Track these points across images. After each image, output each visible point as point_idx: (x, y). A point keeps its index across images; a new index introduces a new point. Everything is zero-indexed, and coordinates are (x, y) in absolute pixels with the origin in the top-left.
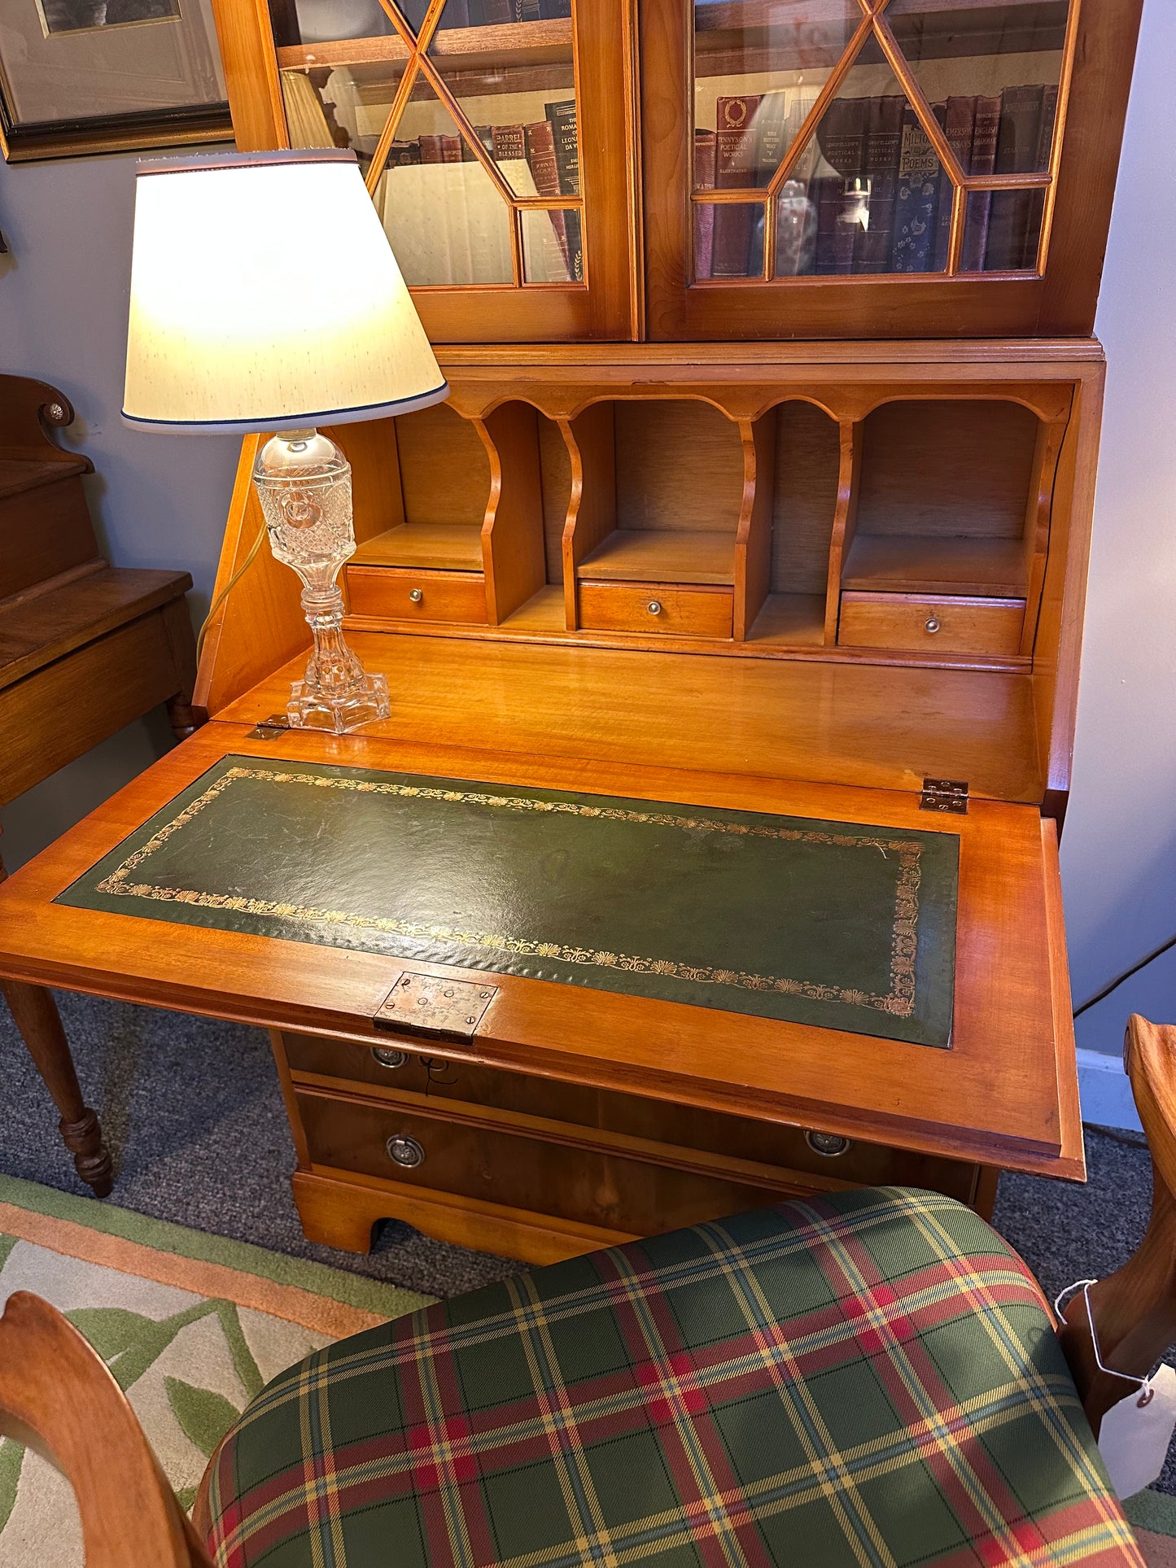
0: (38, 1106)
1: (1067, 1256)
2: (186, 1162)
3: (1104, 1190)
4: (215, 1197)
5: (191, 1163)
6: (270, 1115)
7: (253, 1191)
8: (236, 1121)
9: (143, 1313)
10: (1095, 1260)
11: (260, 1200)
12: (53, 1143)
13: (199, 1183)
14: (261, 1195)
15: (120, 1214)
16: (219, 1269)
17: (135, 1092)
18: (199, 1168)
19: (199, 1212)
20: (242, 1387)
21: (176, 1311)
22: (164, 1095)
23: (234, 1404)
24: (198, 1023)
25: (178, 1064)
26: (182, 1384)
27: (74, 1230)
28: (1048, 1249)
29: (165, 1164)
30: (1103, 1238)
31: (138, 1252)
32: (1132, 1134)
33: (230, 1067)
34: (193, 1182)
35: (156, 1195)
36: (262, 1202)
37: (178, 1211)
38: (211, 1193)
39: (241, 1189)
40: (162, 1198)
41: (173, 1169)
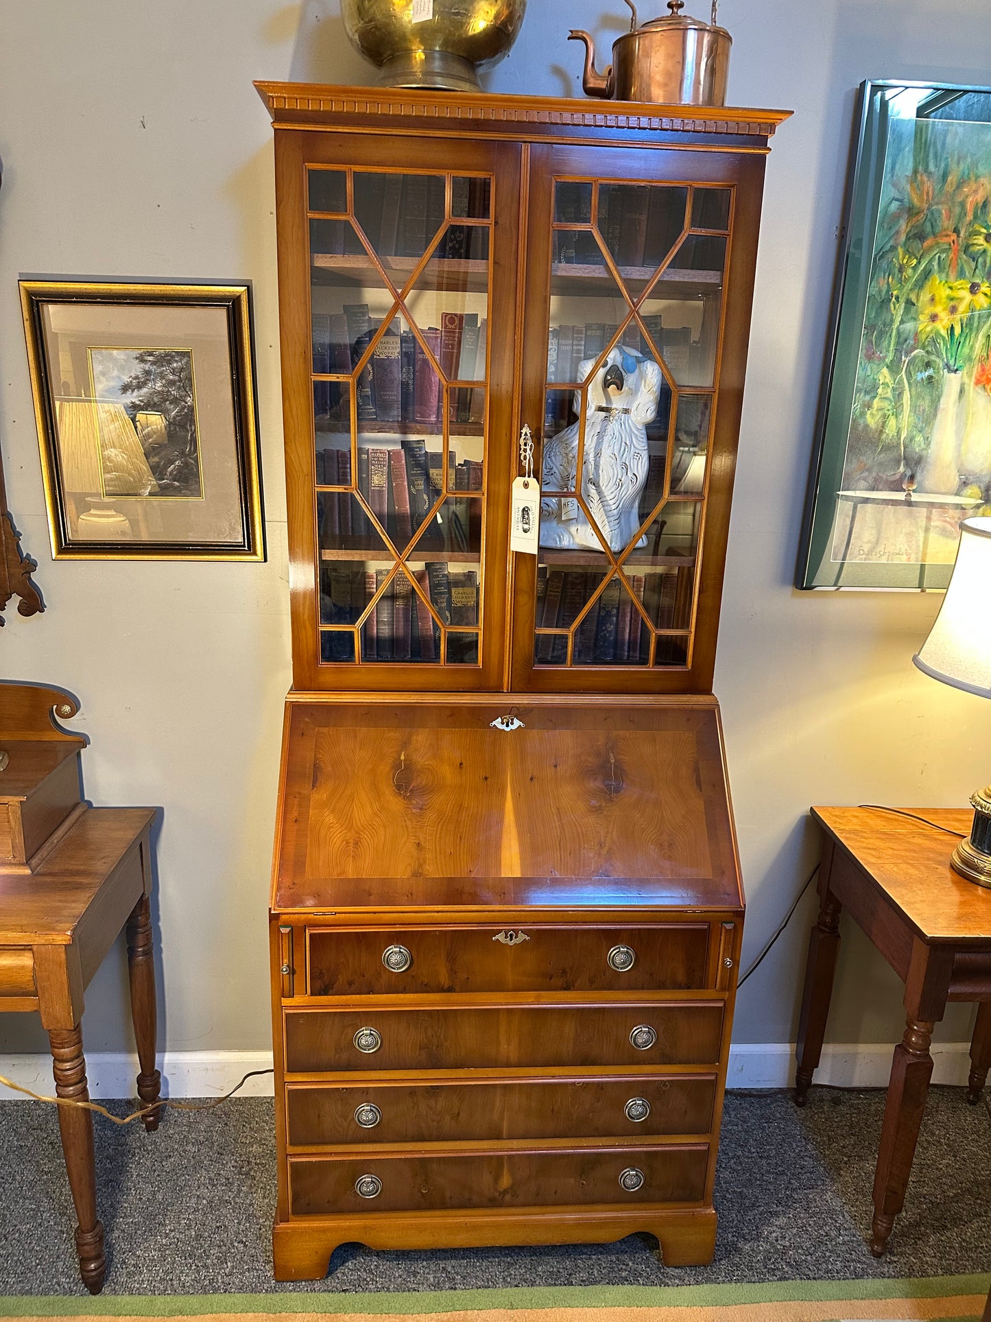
0: (6, 1239)
1: (731, 1168)
2: (155, 1250)
3: (737, 1126)
4: (191, 1269)
5: (160, 1250)
6: (204, 1202)
7: (218, 1258)
10: (745, 1167)
11: (226, 1263)
12: (34, 1263)
13: (173, 1263)
14: (225, 1259)
16: (223, 1316)
18: (167, 1252)
19: (184, 1284)
22: (112, 1206)
25: (111, 1181)
28: (721, 1166)
29: (139, 1256)
30: (746, 1153)
32: (740, 1091)
33: (156, 1174)
34: (168, 1264)
35: (142, 1280)
36: (229, 1264)
37: (168, 1286)
38: (186, 1268)
39: (208, 1259)
40: (148, 1281)
41: (147, 1259)
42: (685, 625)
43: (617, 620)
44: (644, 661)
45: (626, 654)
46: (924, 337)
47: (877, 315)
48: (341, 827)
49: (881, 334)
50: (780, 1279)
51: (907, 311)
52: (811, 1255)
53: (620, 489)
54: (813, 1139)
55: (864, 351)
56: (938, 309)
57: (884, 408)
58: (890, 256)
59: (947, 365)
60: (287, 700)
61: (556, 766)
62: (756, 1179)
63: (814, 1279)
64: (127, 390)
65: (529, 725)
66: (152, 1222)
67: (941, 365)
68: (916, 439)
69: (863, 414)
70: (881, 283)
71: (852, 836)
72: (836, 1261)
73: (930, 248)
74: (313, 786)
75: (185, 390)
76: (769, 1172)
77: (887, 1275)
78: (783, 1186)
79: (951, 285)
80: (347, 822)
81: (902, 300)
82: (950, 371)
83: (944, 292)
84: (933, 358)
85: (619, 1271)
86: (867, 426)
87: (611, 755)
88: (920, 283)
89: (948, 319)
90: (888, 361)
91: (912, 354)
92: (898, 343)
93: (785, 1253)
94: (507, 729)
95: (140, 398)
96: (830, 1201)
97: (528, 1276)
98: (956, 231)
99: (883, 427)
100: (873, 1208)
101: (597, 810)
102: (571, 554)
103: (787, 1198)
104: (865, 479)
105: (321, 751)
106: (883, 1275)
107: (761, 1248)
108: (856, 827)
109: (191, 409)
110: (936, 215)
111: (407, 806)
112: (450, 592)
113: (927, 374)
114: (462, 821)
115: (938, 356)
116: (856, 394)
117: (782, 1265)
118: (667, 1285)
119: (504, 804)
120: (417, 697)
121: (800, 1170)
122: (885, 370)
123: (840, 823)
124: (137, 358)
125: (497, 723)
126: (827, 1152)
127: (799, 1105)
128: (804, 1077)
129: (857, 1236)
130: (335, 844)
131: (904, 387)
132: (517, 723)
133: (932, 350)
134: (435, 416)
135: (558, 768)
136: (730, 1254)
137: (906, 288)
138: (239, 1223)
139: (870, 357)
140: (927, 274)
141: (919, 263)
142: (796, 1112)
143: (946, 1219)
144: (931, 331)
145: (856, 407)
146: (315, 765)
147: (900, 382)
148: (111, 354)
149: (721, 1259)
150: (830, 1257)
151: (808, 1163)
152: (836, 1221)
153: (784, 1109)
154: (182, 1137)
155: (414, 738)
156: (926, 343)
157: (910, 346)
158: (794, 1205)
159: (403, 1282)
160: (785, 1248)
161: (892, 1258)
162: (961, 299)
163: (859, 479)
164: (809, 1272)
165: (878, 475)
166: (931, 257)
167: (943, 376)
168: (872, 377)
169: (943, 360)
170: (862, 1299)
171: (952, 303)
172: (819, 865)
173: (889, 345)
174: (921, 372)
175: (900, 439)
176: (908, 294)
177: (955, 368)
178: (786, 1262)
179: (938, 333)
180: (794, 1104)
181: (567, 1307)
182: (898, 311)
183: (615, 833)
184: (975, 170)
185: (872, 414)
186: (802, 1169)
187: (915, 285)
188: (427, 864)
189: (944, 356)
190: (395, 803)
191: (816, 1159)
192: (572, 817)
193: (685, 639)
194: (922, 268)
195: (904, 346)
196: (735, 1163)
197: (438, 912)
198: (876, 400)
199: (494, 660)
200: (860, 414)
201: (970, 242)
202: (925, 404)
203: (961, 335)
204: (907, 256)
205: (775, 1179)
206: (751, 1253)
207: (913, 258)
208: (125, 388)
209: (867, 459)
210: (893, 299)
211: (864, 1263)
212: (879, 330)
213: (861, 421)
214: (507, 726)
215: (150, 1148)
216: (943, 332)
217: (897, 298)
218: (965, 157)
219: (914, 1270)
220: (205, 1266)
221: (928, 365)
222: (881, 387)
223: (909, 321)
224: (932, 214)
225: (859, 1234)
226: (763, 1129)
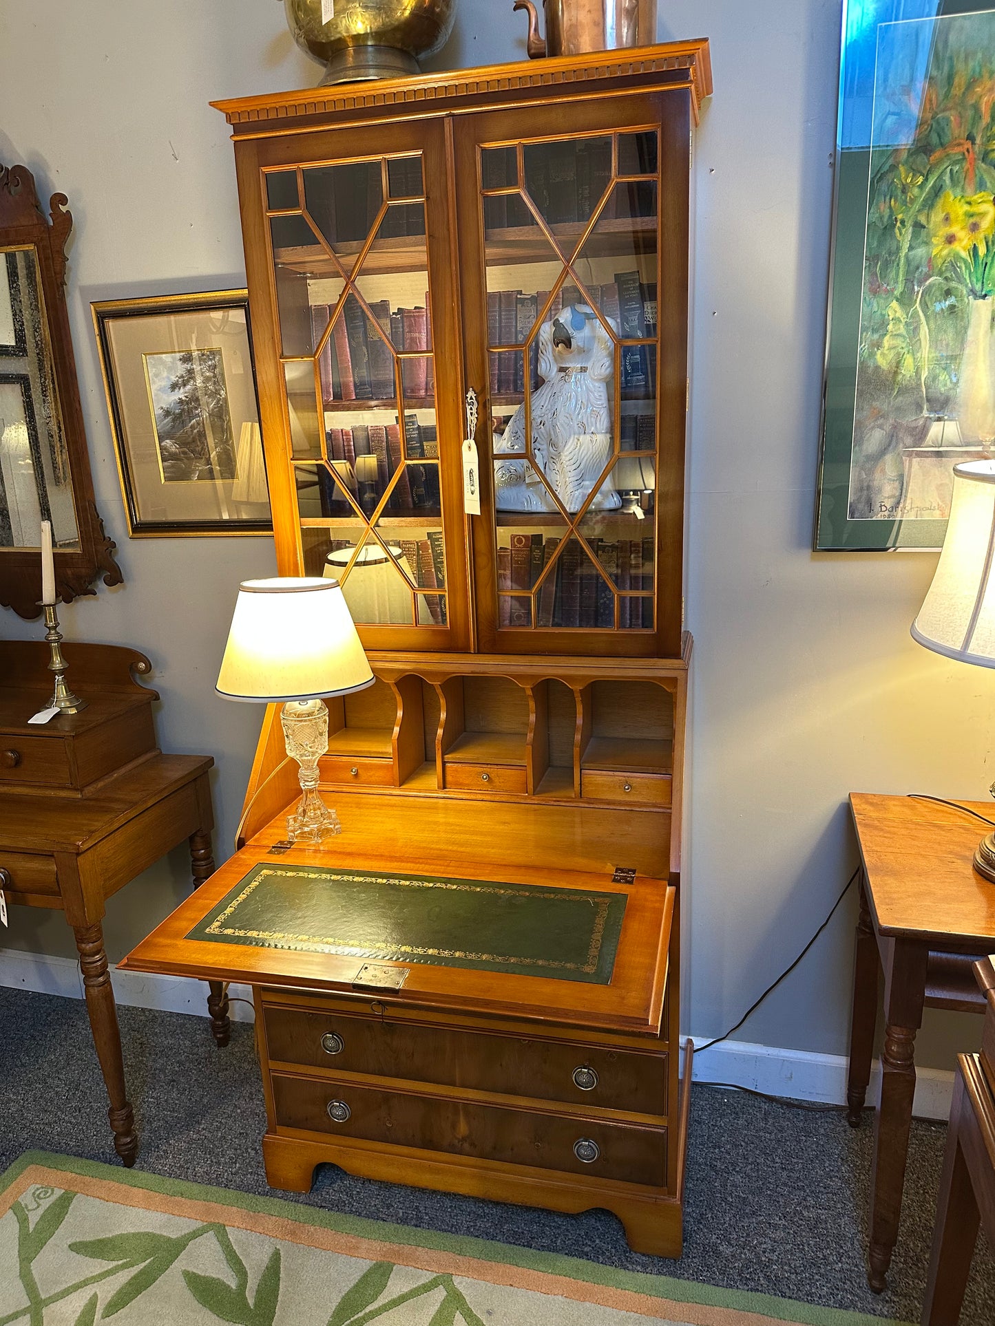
0: (80, 1111)
2: (185, 1142)
3: (770, 1133)
4: (206, 1163)
5: (188, 1143)
6: (239, 1111)
7: (231, 1158)
8: (217, 1115)
9: (165, 1234)
11: (236, 1164)
12: (92, 1134)
13: (194, 1155)
14: (236, 1161)
15: (144, 1176)
16: (213, 1205)
17: (146, 1100)
18: (194, 1146)
19: (196, 1173)
20: (233, 1273)
21: (187, 1232)
22: (166, 1101)
23: (229, 1283)
24: (185, 1054)
25: (174, 1081)
26: (194, 1273)
27: (114, 1186)
28: (734, 1169)
29: (170, 1144)
30: (769, 1162)
31: (158, 1198)
33: (210, 1082)
34: (190, 1155)
35: (166, 1164)
36: (237, 1165)
37: (182, 1173)
38: (202, 1161)
39: (223, 1157)
40: (170, 1165)
41: (176, 1147)
46: (940, 261)
47: (880, 244)
49: (886, 264)
50: (750, 1289)
51: (915, 235)
52: (797, 1274)
53: (580, 449)
54: (852, 1161)
55: (868, 285)
56: (955, 229)
57: (898, 347)
58: (890, 176)
59: (972, 290)
62: (768, 1189)
63: (787, 1297)
64: (175, 388)
66: (192, 1120)
67: (965, 292)
68: (940, 378)
69: (872, 355)
70: (882, 208)
71: (875, 823)
72: (824, 1286)
73: (940, 162)
75: (219, 384)
76: (785, 1185)
77: (878, 1313)
78: (796, 1200)
79: (968, 200)
81: (909, 224)
82: (976, 297)
83: (961, 209)
84: (953, 284)
85: (583, 1245)
86: (877, 367)
88: (930, 202)
89: (969, 239)
90: (897, 293)
91: (927, 283)
92: (908, 272)
93: (767, 1267)
95: (186, 395)
96: (843, 1226)
97: (491, 1230)
98: (971, 138)
99: (897, 367)
103: (794, 1213)
104: (881, 427)
106: (873, 1312)
107: (743, 1256)
108: (887, 815)
109: (226, 400)
110: (943, 124)
113: (947, 303)
115: (960, 282)
116: (862, 333)
117: (759, 1277)
118: (626, 1268)
120: (391, 657)
121: (822, 1189)
122: (895, 304)
124: (180, 359)
126: (862, 1177)
127: (853, 1125)
128: (854, 1095)
129: (861, 1268)
131: (920, 320)
133: (951, 276)
136: (706, 1254)
137: (912, 210)
138: (259, 1134)
139: (875, 292)
140: (937, 191)
141: (926, 179)
142: (845, 1132)
143: (977, 1271)
144: (948, 255)
145: (863, 348)
147: (915, 315)
148: (161, 358)
149: (695, 1257)
150: (818, 1280)
151: (835, 1183)
152: (842, 1247)
153: (832, 1127)
154: (243, 1055)
156: (944, 268)
157: (923, 273)
158: (800, 1222)
159: (376, 1211)
160: (770, 1261)
161: (893, 1297)
162: (983, 215)
163: (873, 428)
164: (787, 1291)
165: (895, 421)
166: (940, 171)
167: (968, 303)
168: (879, 313)
169: (967, 286)
171: (972, 220)
173: (897, 275)
174: (940, 302)
175: (920, 379)
176: (916, 216)
177: (983, 293)
178: (765, 1275)
179: (957, 257)
180: (847, 1124)
181: (513, 1265)
182: (905, 237)
184: (988, 65)
185: (883, 354)
186: (825, 1188)
187: (923, 206)
189: (968, 281)
191: (847, 1182)
194: (930, 185)
195: (916, 275)
196: (752, 1169)
198: (887, 338)
199: (461, 621)
200: (869, 355)
201: (990, 148)
202: (949, 336)
203: (986, 255)
204: (911, 175)
205: (790, 1192)
206: (730, 1258)
207: (918, 175)
208: (174, 387)
209: (882, 404)
210: (898, 224)
211: (856, 1295)
212: (884, 260)
213: (871, 364)
215: (214, 1060)
216: (964, 254)
217: (903, 222)
218: (975, 53)
219: (912, 1315)
221: (948, 293)
222: (891, 323)
223: (919, 247)
224: (938, 123)
225: (863, 1265)
226: (799, 1142)
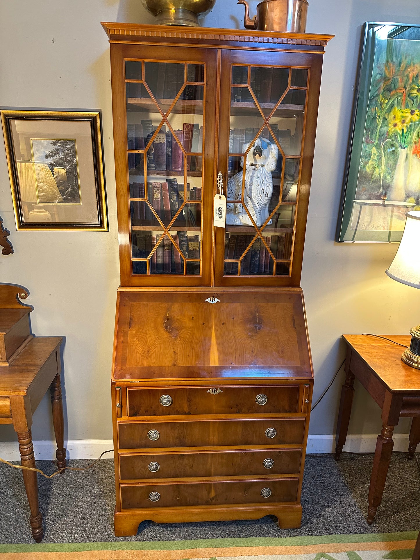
1: (308, 487)
2: (64, 524)
3: (310, 469)
4: (79, 532)
5: (66, 524)
7: (91, 527)
8: (75, 508)
10: (314, 487)
12: (12, 530)
13: (72, 529)
18: (69, 525)
19: (76, 538)
25: (45, 495)
27: (38, 554)
29: (57, 527)
30: (314, 481)
31: (64, 554)
32: (312, 454)
33: (64, 492)
34: (69, 530)
35: (59, 537)
36: (95, 529)
37: (68, 539)
38: (77, 532)
39: (87, 528)
40: (61, 537)
41: (61, 528)
42: (288, 257)
43: (259, 256)
44: (271, 274)
45: (263, 270)
46: (391, 133)
47: (371, 124)
48: (142, 344)
49: (372, 132)
50: (329, 534)
51: (383, 122)
52: (342, 524)
53: (261, 199)
54: (343, 475)
55: (365, 140)
56: (397, 121)
57: (374, 164)
58: (376, 98)
59: (400, 145)
60: (118, 291)
61: (233, 318)
62: (319, 492)
63: (343, 534)
64: (48, 157)
65: (222, 301)
66: (63, 512)
67: (398, 146)
68: (387, 178)
69: (364, 167)
70: (373, 110)
71: (360, 347)
72: (353, 526)
73: (394, 95)
74: (130, 327)
75: (73, 157)
76: (324, 489)
77: (374, 532)
78: (330, 494)
79: (402, 111)
80: (144, 342)
81: (382, 118)
82: (402, 148)
83: (399, 114)
84: (395, 142)
85: (261, 531)
86: (366, 172)
87: (257, 313)
88: (389, 110)
89: (401, 126)
90: (375, 144)
91: (386, 141)
92: (379, 136)
93: (331, 523)
94: (213, 303)
95: (54, 161)
96: (350, 501)
97: (222, 534)
98: (405, 87)
99: (373, 172)
100: (368, 504)
101: (251, 337)
102: (239, 227)
103: (332, 500)
104: (365, 195)
105: (133, 313)
106: (372, 532)
107: (321, 521)
108: (361, 343)
109: (76, 165)
110: (396, 80)
111: (170, 336)
112: (188, 244)
113: (392, 149)
114: (193, 342)
115: (397, 142)
116: (362, 158)
117: (330, 528)
118: (281, 537)
119: (211, 335)
120: (174, 289)
121: (337, 488)
122: (374, 148)
123: (354, 342)
124: (52, 143)
125: (208, 300)
126: (349, 480)
127: (337, 460)
128: (339, 449)
129: (362, 516)
130: (139, 352)
131: (382, 155)
132: (217, 300)
133: (394, 139)
134: (181, 168)
135: (234, 319)
136: (308, 524)
137: (383, 112)
138: (100, 512)
139: (367, 143)
140: (392, 106)
141: (389, 101)
142: (335, 463)
143: (399, 508)
144: (394, 131)
145: (362, 164)
146: (130, 319)
147: (381, 153)
148: (41, 142)
149: (304, 526)
150: (350, 524)
151: (341, 485)
152: (353, 509)
154: (75, 476)
155: (173, 306)
156: (392, 136)
157: (385, 137)
158: (335, 503)
160: (331, 521)
161: (376, 525)
162: (407, 117)
163: (363, 195)
164: (341, 531)
165: (371, 193)
166: (394, 99)
167: (399, 150)
168: (368, 151)
170: (363, 542)
171: (403, 119)
172: (345, 360)
173: (376, 137)
174: (390, 148)
175: (380, 177)
176: (384, 115)
177: (404, 147)
178: (331, 527)
179: (397, 132)
180: (335, 460)
181: (239, 546)
182: (380, 122)
183: (258, 347)
184: (413, 61)
185: (368, 167)
187: (387, 111)
188: (178, 360)
189: (400, 142)
190: (165, 335)
191: (344, 483)
192: (241, 340)
193: (288, 264)
194: (390, 104)
195: (382, 137)
196: (310, 485)
197: (183, 381)
198: (370, 161)
199: (207, 273)
200: (363, 167)
201: (411, 92)
202: (391, 162)
203: (406, 133)
204: (384, 98)
205: (327, 492)
206: (316, 523)
207: (386, 99)
208: (47, 157)
209: (366, 186)
210: (378, 117)
211: (364, 527)
212: (372, 130)
213: (364, 170)
214: (213, 301)
215: (62, 481)
216: (399, 131)
217: (379, 117)
218: (409, 55)
219: (385, 530)
220: (85, 531)
221: (392, 145)
222: (372, 155)
223: (384, 127)
224: (395, 80)
225: (362, 514)
226: (322, 471)
